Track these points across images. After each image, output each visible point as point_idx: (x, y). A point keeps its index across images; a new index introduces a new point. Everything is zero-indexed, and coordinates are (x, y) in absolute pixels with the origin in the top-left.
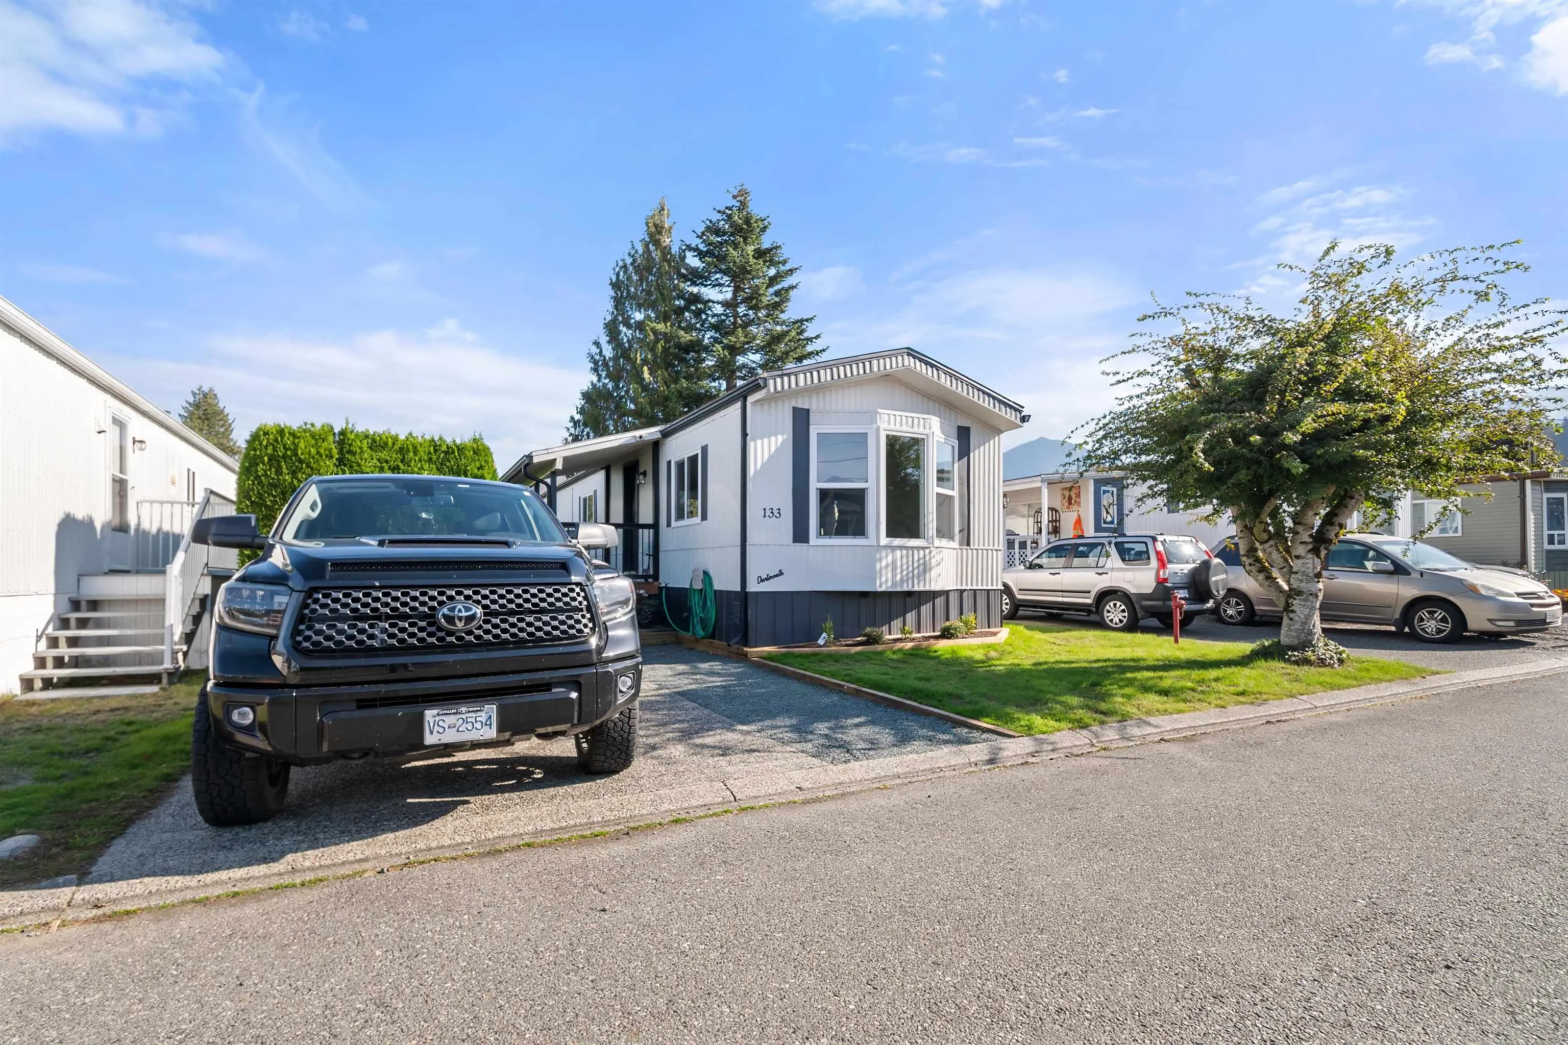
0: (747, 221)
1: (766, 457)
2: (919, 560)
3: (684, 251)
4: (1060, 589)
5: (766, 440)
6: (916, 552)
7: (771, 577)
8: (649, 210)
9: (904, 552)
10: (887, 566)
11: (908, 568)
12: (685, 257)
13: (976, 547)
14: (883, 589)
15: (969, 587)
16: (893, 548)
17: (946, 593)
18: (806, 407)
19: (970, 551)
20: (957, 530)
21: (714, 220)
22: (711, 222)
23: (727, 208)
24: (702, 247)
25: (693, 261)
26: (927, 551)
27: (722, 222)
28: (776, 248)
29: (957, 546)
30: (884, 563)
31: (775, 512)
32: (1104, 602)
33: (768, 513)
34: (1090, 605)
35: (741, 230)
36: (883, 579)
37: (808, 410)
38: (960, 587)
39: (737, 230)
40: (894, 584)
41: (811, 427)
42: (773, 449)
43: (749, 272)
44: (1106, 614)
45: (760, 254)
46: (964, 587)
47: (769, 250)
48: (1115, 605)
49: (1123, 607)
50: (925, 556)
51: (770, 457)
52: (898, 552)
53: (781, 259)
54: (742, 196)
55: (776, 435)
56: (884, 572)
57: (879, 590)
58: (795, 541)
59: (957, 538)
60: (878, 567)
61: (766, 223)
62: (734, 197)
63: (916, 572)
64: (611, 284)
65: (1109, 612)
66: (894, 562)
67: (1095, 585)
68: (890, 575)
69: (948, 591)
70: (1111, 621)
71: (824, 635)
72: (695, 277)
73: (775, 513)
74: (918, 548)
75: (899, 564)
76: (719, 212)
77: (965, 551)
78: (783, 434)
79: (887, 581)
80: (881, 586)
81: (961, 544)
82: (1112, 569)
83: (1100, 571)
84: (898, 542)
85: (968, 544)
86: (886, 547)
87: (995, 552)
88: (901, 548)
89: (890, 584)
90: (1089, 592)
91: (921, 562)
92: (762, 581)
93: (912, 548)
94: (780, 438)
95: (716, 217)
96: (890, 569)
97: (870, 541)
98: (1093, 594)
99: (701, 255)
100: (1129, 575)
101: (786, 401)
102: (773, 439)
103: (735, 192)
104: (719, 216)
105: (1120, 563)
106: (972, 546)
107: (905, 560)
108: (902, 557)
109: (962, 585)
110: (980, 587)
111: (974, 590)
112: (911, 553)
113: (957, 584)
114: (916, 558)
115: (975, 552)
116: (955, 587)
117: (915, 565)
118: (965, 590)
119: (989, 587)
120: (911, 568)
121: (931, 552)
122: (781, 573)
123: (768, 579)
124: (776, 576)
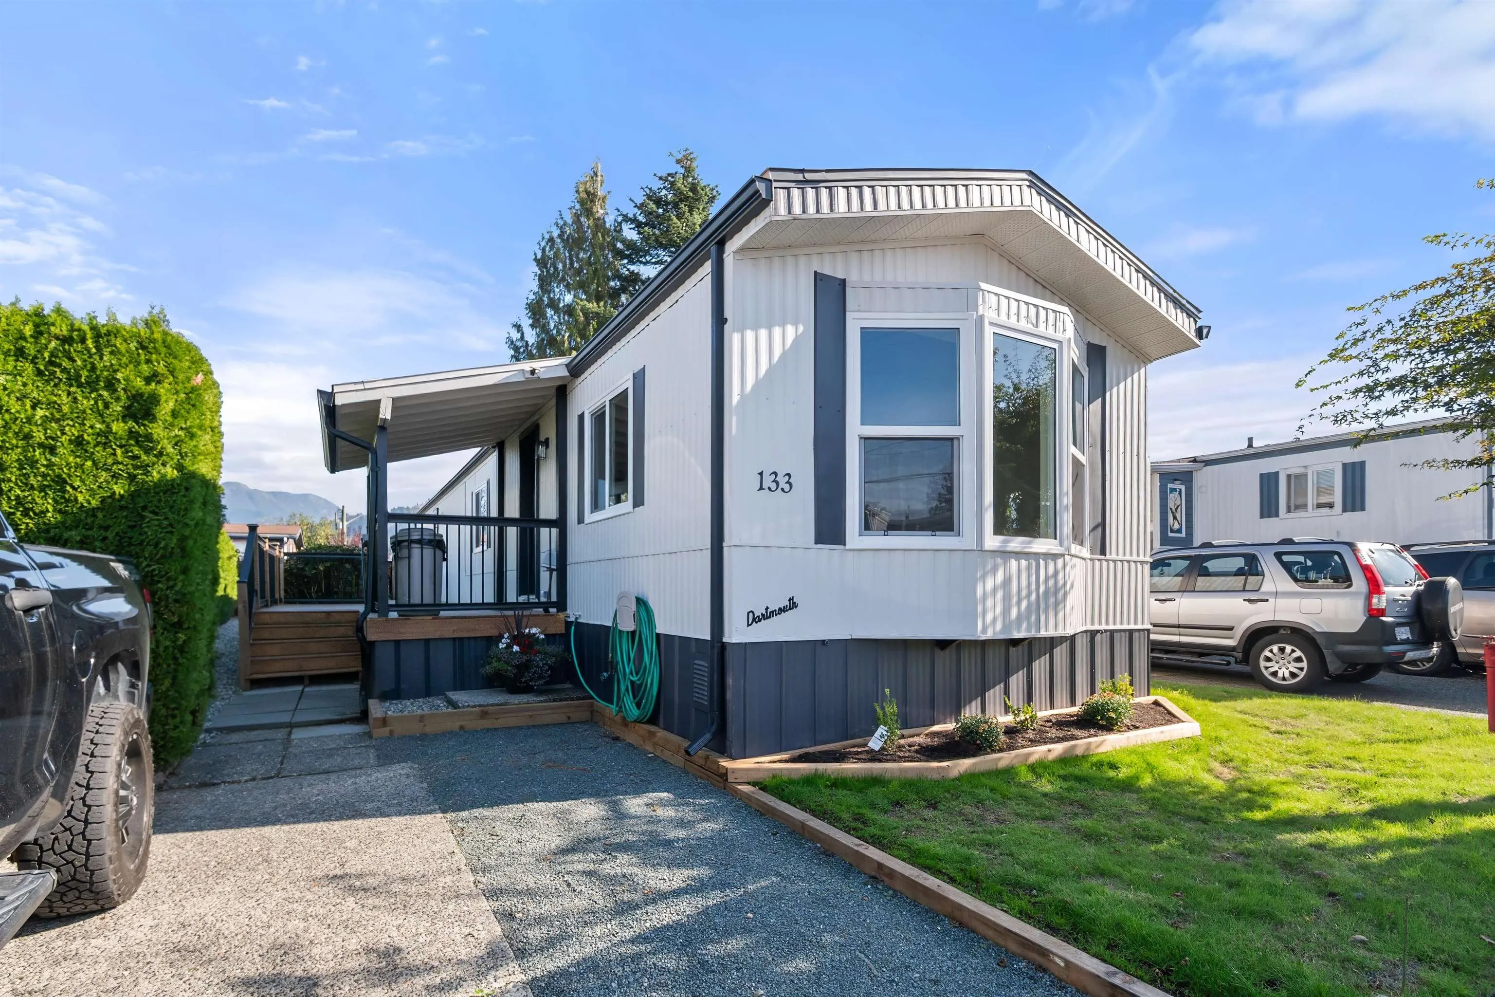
0: (694, 188)
1: (764, 367)
2: (1047, 579)
3: (620, 224)
4: (1176, 622)
5: (763, 333)
6: (1041, 563)
7: (773, 613)
8: (581, 174)
9: (1024, 563)
10: (995, 590)
11: (1029, 593)
12: (621, 229)
13: (1114, 555)
14: (989, 635)
15: (1103, 627)
16: (1005, 554)
17: (1071, 639)
18: (840, 276)
19: (1105, 564)
20: (1086, 524)
21: (655, 188)
22: (650, 189)
23: (669, 175)
24: (641, 218)
25: (630, 233)
26: (1060, 562)
27: (664, 192)
29: (1087, 555)
30: (990, 584)
31: (783, 481)
32: (1259, 644)
33: (768, 481)
34: (1233, 649)
35: (687, 198)
36: (989, 617)
37: (843, 282)
38: (1090, 627)
39: (681, 198)
40: (1006, 627)
41: (848, 314)
42: (777, 352)
44: (1263, 664)
46: (1096, 627)
48: (1282, 650)
49: (1298, 653)
50: (1056, 573)
51: (771, 370)
52: (1014, 563)
54: (686, 163)
55: (783, 326)
56: (989, 603)
57: (983, 638)
58: (818, 540)
59: (1088, 540)
60: (978, 593)
61: (715, 193)
62: (678, 162)
63: (1042, 601)
64: (536, 260)
65: (1268, 659)
66: (1007, 582)
67: (1243, 618)
68: (999, 609)
69: (1076, 635)
70: (1275, 674)
71: (879, 733)
72: (634, 253)
73: (781, 483)
74: (1045, 556)
75: (1014, 585)
76: (661, 178)
77: (1098, 565)
78: (796, 324)
79: (994, 620)
80: (984, 630)
81: (1092, 550)
82: (1276, 594)
83: (1250, 597)
84: (1012, 543)
85: (1103, 551)
86: (993, 552)
87: (1139, 566)
88: (1018, 555)
89: (1000, 625)
90: (1231, 629)
91: (1051, 582)
92: (756, 620)
93: (1036, 556)
94: (791, 331)
95: (656, 185)
96: (1000, 594)
97: (965, 540)
98: (1239, 632)
99: (640, 226)
100: (1308, 603)
101: (802, 260)
102: (777, 331)
103: (680, 157)
104: (660, 184)
105: (1287, 584)
106: (1108, 553)
107: (1024, 579)
108: (1019, 573)
109: (1093, 622)
110: (1119, 626)
111: (1111, 632)
112: (1034, 565)
113: (1087, 623)
114: (1042, 574)
115: (1112, 566)
116: (1084, 627)
117: (1042, 588)
118: (1098, 632)
119: (1132, 625)
120: (1035, 593)
121: (1065, 564)
122: (792, 604)
123: (768, 615)
124: (782, 610)
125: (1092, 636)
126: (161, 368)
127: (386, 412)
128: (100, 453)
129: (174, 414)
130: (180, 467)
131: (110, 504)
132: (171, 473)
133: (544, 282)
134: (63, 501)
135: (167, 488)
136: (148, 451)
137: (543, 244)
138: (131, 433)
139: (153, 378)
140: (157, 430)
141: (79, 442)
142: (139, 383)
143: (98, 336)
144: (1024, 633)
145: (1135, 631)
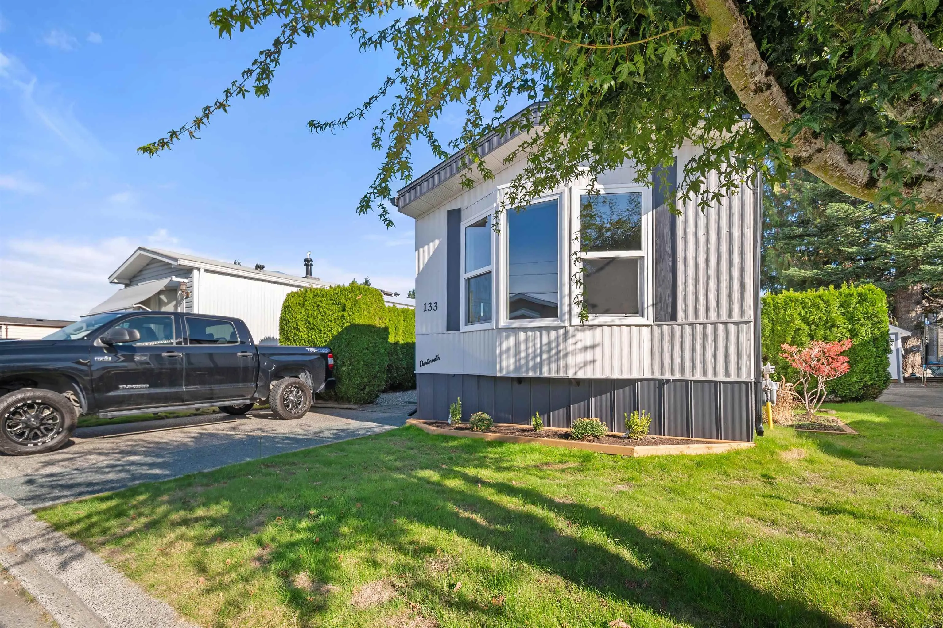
1: (426, 260)
2: (549, 343)
6: (544, 333)
9: (530, 333)
10: (508, 349)
11: (535, 351)
13: (691, 320)
14: (504, 373)
15: (673, 377)
16: (516, 330)
17: (632, 383)
18: (459, 207)
19: (677, 329)
20: (649, 300)
26: (561, 331)
29: (650, 322)
30: (504, 347)
31: (433, 305)
33: (428, 307)
36: (504, 362)
38: (657, 376)
40: (517, 370)
42: (431, 254)
46: (667, 376)
50: (558, 338)
52: (522, 335)
56: (504, 357)
57: (499, 375)
58: (448, 329)
59: (650, 312)
60: (498, 351)
63: (545, 356)
66: (517, 345)
68: (512, 361)
69: (637, 380)
71: (450, 415)
73: (433, 307)
74: (548, 329)
75: (523, 347)
77: (667, 329)
78: (438, 239)
79: (508, 365)
80: (501, 371)
81: (659, 318)
84: (517, 323)
85: (674, 317)
86: (505, 329)
87: (733, 328)
88: (525, 329)
89: (512, 367)
91: (554, 344)
92: (424, 364)
93: (540, 329)
94: (437, 242)
96: (512, 353)
101: (442, 208)
106: (680, 319)
107: (530, 344)
108: (526, 340)
109: (662, 373)
110: (699, 376)
111: (687, 381)
112: (538, 334)
113: (652, 373)
114: (545, 340)
115: (687, 329)
116: (648, 375)
117: (544, 348)
118: (668, 381)
119: (721, 377)
120: (538, 351)
121: (566, 333)
122: (438, 358)
123: (429, 362)
124: (433, 361)
125: (660, 384)
128: (338, 321)
131: (339, 334)
132: (349, 324)
135: (348, 329)
136: (345, 319)
138: (342, 315)
139: (347, 299)
141: (335, 319)
142: (344, 302)
143: (342, 291)
144: (531, 374)
145: (724, 382)
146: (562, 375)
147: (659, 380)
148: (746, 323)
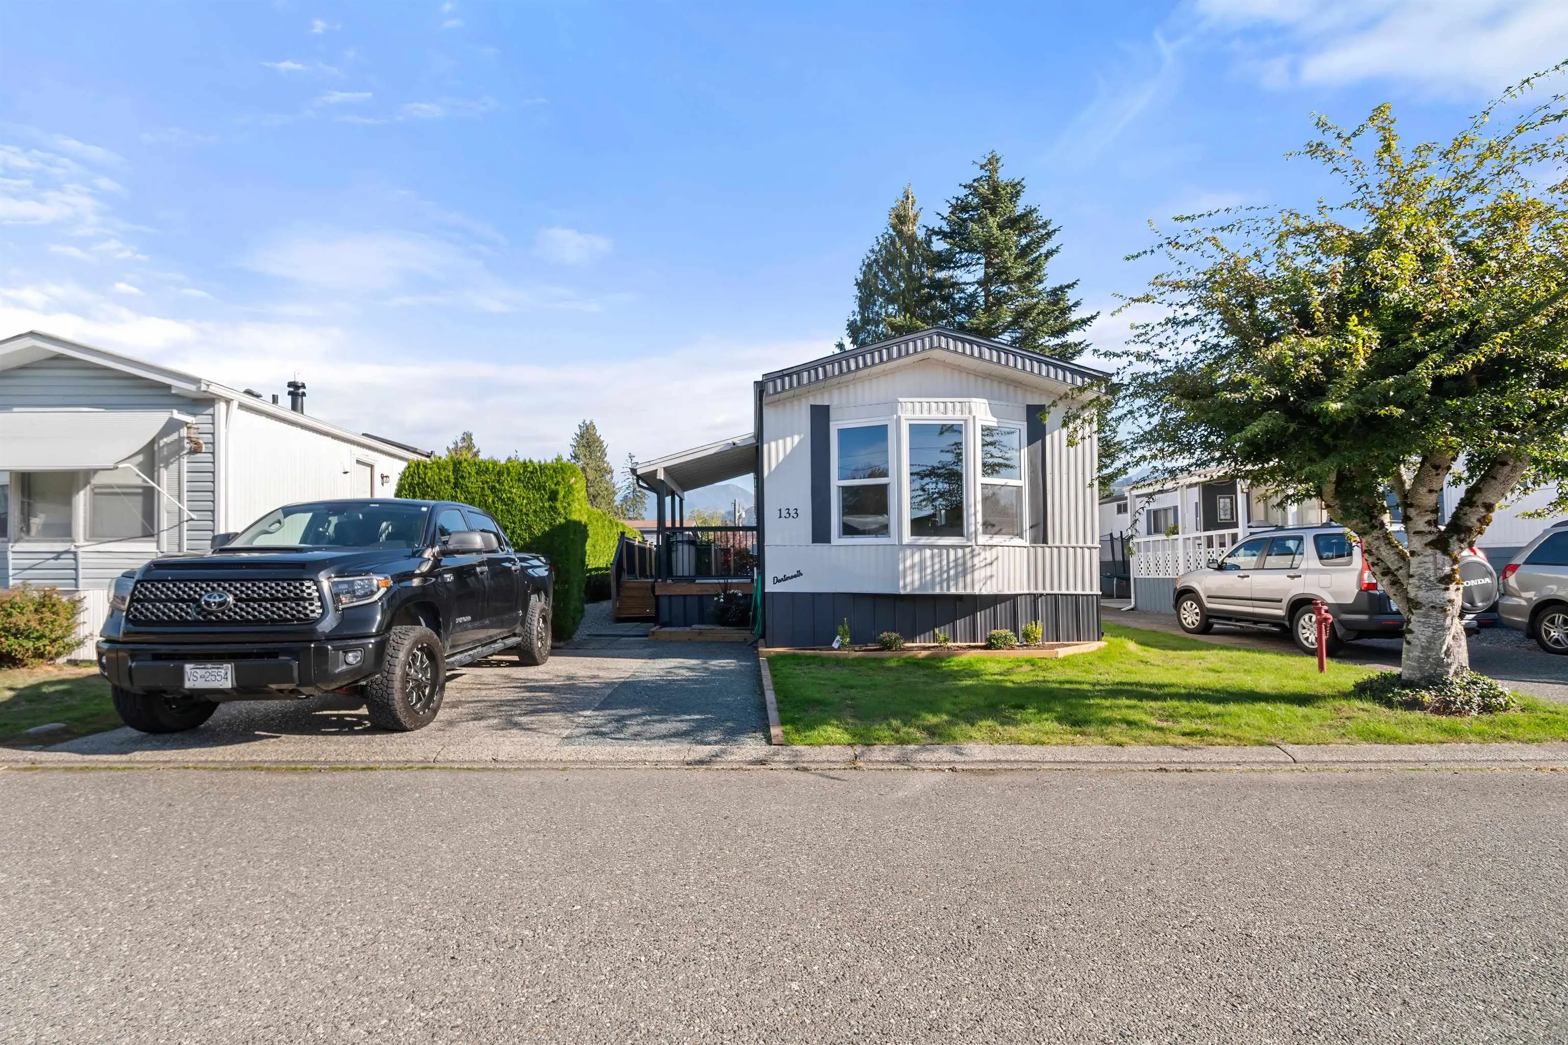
0: (995, 190)
1: (781, 457)
2: (956, 560)
3: (930, 236)
4: (1247, 596)
5: (781, 442)
6: (952, 552)
7: (789, 578)
9: (936, 551)
10: (913, 566)
11: (941, 568)
12: (930, 241)
13: (1057, 544)
14: (909, 590)
16: (921, 547)
17: (1014, 597)
18: (826, 404)
19: (1047, 550)
20: (1027, 524)
21: (962, 196)
22: (958, 199)
23: (974, 181)
24: (946, 229)
25: (939, 245)
26: (968, 550)
27: (971, 197)
28: (1031, 212)
29: (1028, 544)
30: (908, 563)
31: (792, 512)
32: (1298, 614)
33: (784, 513)
34: (1281, 618)
35: (989, 201)
36: (908, 580)
37: (829, 407)
38: (1033, 591)
39: (984, 202)
40: (923, 586)
41: (831, 424)
42: (788, 450)
43: (995, 246)
44: (1300, 630)
45: (1012, 223)
46: (1040, 591)
47: (1022, 217)
48: (1310, 619)
50: (965, 556)
51: (786, 458)
52: (928, 552)
53: (1040, 223)
54: (992, 162)
55: (792, 436)
56: (909, 572)
57: (902, 592)
58: (814, 542)
59: (1027, 534)
60: (901, 567)
61: (1019, 188)
62: (982, 167)
63: (952, 572)
64: (857, 284)
65: (1303, 627)
66: (922, 562)
67: (1288, 591)
68: (917, 576)
69: (1017, 595)
70: (1308, 640)
71: (838, 638)
72: (942, 261)
73: (792, 514)
74: (955, 547)
75: (929, 563)
76: (965, 187)
77: (1040, 550)
78: (799, 434)
79: (913, 582)
80: (904, 588)
81: (1034, 540)
82: (1308, 570)
83: (1292, 573)
84: (923, 540)
85: (1045, 541)
86: (909, 546)
87: (1087, 552)
88: (931, 547)
89: (917, 584)
90: (1281, 601)
91: (960, 561)
92: (779, 581)
93: (947, 547)
94: (797, 438)
95: (963, 193)
96: (917, 569)
97: (893, 539)
98: (1285, 604)
99: (945, 235)
100: (1325, 579)
101: (805, 400)
102: (789, 440)
103: (984, 161)
104: (967, 191)
105: (1315, 563)
106: (1050, 543)
107: (937, 560)
108: (932, 557)
109: (1036, 588)
110: (1064, 591)
111: (1055, 595)
112: (945, 551)
113: (1029, 588)
114: (952, 557)
115: (1055, 551)
116: (1026, 591)
117: (952, 565)
118: (1041, 595)
119: (1079, 591)
120: (945, 568)
121: (973, 551)
122: (799, 574)
123: (786, 579)
124: (792, 577)
125: (1035, 597)
126: (560, 480)
127: (661, 476)
128: (541, 515)
129: (564, 497)
130: (565, 518)
131: (545, 534)
132: (562, 521)
133: (865, 303)
134: (531, 533)
135: (561, 526)
136: (555, 513)
137: (864, 268)
138: (551, 507)
139: (558, 483)
140: (558, 505)
141: (535, 511)
142: (553, 486)
143: (541, 470)
144: (938, 591)
145: (1082, 595)
146: (969, 591)
147: (1035, 595)
148: (1096, 548)
